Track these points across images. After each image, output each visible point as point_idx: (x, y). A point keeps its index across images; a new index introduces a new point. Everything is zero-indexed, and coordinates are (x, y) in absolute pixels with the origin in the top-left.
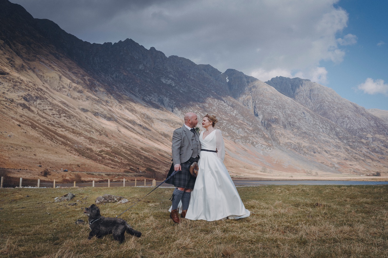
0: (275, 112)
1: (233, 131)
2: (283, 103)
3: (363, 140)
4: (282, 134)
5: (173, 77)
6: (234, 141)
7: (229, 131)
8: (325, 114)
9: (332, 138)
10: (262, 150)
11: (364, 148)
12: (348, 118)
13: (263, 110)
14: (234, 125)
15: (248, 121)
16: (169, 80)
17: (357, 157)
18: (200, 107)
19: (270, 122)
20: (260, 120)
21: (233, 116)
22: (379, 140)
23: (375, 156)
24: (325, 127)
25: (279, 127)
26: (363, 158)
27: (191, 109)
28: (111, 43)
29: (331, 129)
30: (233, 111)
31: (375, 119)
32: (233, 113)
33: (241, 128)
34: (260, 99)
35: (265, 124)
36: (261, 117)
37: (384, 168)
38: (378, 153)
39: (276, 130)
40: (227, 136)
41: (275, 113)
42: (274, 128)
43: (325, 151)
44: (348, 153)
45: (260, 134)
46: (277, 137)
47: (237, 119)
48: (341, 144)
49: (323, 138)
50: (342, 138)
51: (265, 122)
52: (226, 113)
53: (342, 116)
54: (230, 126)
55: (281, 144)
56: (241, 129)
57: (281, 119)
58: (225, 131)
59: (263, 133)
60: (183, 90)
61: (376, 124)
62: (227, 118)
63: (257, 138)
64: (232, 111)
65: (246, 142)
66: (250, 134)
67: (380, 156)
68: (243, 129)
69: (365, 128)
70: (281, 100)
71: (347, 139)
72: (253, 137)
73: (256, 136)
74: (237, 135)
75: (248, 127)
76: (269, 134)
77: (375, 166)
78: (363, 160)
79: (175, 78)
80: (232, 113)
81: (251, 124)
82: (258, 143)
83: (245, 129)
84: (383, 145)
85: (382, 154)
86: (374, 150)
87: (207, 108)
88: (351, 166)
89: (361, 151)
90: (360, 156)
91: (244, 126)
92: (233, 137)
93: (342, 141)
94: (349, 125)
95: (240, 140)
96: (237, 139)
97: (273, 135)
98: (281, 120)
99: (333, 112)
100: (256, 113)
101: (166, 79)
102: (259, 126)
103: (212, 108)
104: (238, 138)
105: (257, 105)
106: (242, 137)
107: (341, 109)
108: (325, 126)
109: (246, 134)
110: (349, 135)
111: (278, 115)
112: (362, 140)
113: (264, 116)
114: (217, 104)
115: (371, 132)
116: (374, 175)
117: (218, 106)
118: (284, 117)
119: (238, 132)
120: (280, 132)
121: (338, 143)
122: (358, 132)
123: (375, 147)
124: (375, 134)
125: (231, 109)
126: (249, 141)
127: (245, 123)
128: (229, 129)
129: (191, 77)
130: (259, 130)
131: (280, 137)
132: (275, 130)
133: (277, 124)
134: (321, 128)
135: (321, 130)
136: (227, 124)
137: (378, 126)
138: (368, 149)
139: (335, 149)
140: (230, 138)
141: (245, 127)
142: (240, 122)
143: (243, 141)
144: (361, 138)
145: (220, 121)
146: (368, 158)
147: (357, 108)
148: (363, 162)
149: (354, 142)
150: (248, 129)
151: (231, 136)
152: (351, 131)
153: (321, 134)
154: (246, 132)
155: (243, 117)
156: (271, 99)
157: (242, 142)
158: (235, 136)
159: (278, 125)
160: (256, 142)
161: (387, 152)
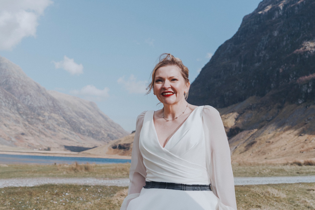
3: (41, 118)
8: (9, 89)
9: (13, 113)
11: (40, 124)
12: (31, 96)
17: (32, 133)
22: (54, 118)
23: (48, 132)
24: (7, 101)
26: (38, 134)
29: (13, 105)
31: (53, 100)
37: (54, 144)
38: (51, 130)
43: (5, 125)
44: (26, 128)
48: (20, 119)
49: (4, 112)
50: (22, 113)
53: (25, 93)
61: (54, 104)
67: (53, 133)
69: (44, 107)
71: (27, 115)
77: (47, 142)
84: (56, 123)
85: (54, 131)
86: (48, 128)
88: (26, 141)
89: (37, 127)
90: (36, 131)
93: (22, 117)
94: (30, 103)
99: (17, 88)
107: (25, 86)
108: (8, 100)
110: (29, 112)
112: (39, 118)
115: (48, 111)
116: (45, 150)
121: (18, 118)
122: (37, 110)
123: (50, 125)
124: (51, 112)
134: (4, 102)
135: (3, 104)
137: (54, 106)
138: (44, 125)
139: (14, 124)
144: (39, 115)
146: (42, 134)
147: (39, 87)
148: (37, 137)
149: (32, 118)
152: (31, 108)
153: (3, 108)
161: (59, 130)
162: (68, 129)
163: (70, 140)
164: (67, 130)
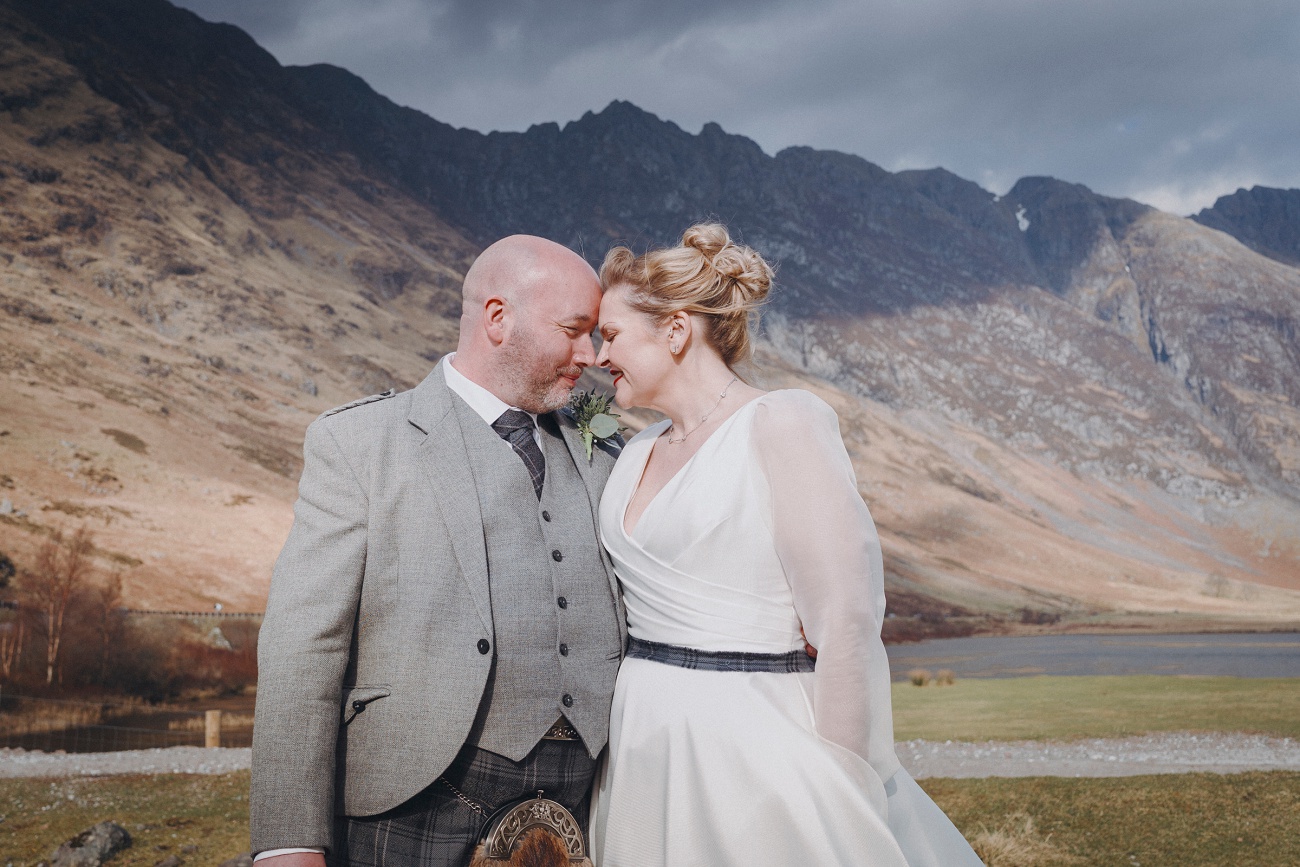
0: (1243, 336)
1: (1065, 427)
2: (1281, 297)
4: (1286, 430)
5: (798, 231)
6: (1074, 472)
7: (1045, 427)
10: (1200, 501)
13: (1190, 336)
14: (1068, 406)
15: (1124, 382)
16: (782, 242)
18: (917, 340)
19: (1224, 383)
20: (1181, 376)
21: (1061, 366)
25: (1270, 398)
27: (880, 350)
28: (554, 125)
30: (1057, 347)
32: (1057, 355)
33: (1099, 413)
34: (1174, 288)
35: (1202, 392)
36: (1182, 362)
39: (1256, 414)
40: (1040, 452)
41: (1244, 342)
42: (1249, 405)
45: (1183, 436)
46: (1263, 445)
47: (1076, 380)
51: (1203, 383)
52: (1027, 358)
54: (1050, 407)
55: (1285, 474)
56: (1096, 421)
57: (1277, 365)
58: (1030, 430)
59: (1200, 431)
60: (842, 277)
62: (1032, 375)
63: (1173, 451)
64: (1052, 348)
65: (1124, 472)
66: (1139, 436)
68: (1106, 416)
70: (1270, 283)
72: (1154, 448)
73: (1167, 445)
74: (1081, 445)
75: (1129, 410)
76: (1225, 432)
79: (805, 233)
80: (1052, 354)
81: (1139, 395)
82: (1180, 470)
83: (1114, 419)
87: (948, 341)
91: (1109, 403)
92: (1064, 454)
95: (1097, 464)
96: (1085, 459)
97: (1245, 434)
98: (1278, 370)
100: (1160, 346)
101: (773, 240)
102: (1176, 402)
103: (965, 340)
104: (1088, 454)
105: (1162, 315)
106: (1105, 454)
109: (1121, 440)
111: (1262, 350)
113: (1195, 360)
114: (984, 321)
117: (992, 328)
118: (1289, 357)
119: (1088, 430)
120: (1275, 421)
125: (1047, 339)
126: (1139, 467)
127: (1114, 394)
128: (1044, 420)
129: (871, 225)
130: (1182, 418)
131: (1279, 440)
132: (1250, 413)
133: (1259, 390)
136: (1035, 400)
140: (1051, 457)
141: (1117, 410)
142: (1091, 390)
143: (1111, 468)
145: (1003, 388)
150: (1130, 418)
151: (1054, 448)
154: (1121, 429)
155: (1101, 369)
156: (1222, 285)
157: (1108, 473)
158: (1073, 450)
159: (1264, 390)
160: (1171, 471)
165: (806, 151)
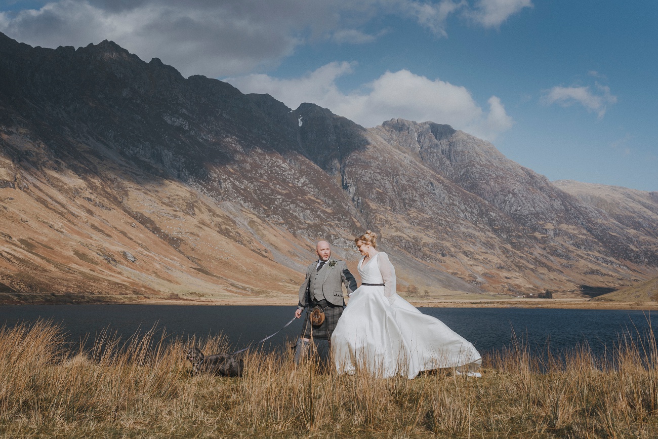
0: (378, 180)
1: (294, 214)
2: (395, 165)
3: (537, 234)
4: (386, 221)
5: (188, 114)
6: (294, 235)
7: (286, 214)
8: (473, 187)
9: (481, 230)
10: (346, 250)
11: (537, 247)
12: (514, 194)
13: (357, 178)
14: (297, 204)
15: (325, 196)
16: (178, 118)
17: (521, 265)
18: (234, 169)
19: (367, 200)
20: (351, 195)
21: (298, 187)
22: (566, 234)
23: (555, 262)
24: (469, 210)
25: (383, 208)
26: (532, 267)
27: (215, 173)
28: (72, 48)
29: (481, 214)
30: (298, 179)
31: (564, 197)
32: (298, 182)
33: (310, 209)
34: (354, 157)
35: (358, 203)
36: (352, 189)
37: (568, 284)
38: (561, 256)
39: (376, 214)
40: (281, 224)
41: (377, 183)
42: (374, 210)
43: (465, 253)
44: (507, 257)
45: (345, 221)
46: (376, 227)
47: (304, 193)
48: (496, 241)
49: (463, 229)
50: (498, 229)
51: (359, 199)
52: (284, 182)
53: (502, 190)
54: (289, 205)
55: (382, 240)
56: (308, 212)
57: (389, 194)
58: (278, 214)
59: (352, 219)
60: (204, 137)
61: (565, 206)
62: (285, 190)
63: (339, 227)
64: (296, 178)
65: (316, 236)
66: (326, 220)
67: (565, 262)
68: (312, 210)
69: (543, 213)
70: (392, 159)
71: (508, 231)
72: (331, 226)
73: (337, 225)
74: (300, 222)
75: (324, 209)
76: (364, 221)
77: (552, 280)
78: (532, 270)
79: (191, 115)
80: (296, 181)
81: (331, 202)
82: (340, 236)
83: (317, 212)
84: (572, 242)
85: (569, 258)
86: (554, 252)
87: (248, 171)
88: (506, 280)
89: (531, 254)
90: (528, 261)
91: (317, 205)
92: (291, 226)
93: (499, 236)
94: (514, 208)
95: (305, 231)
96: (300, 229)
97: (371, 222)
98: (389, 196)
99: (487, 183)
100: (345, 182)
101: (174, 117)
102: (345, 207)
103: (257, 172)
104: (302, 227)
105: (347, 168)
106: (309, 226)
107: (502, 178)
108: (471, 207)
109: (317, 221)
110: (512, 225)
111: (384, 187)
112: (535, 234)
113: (357, 189)
114: (268, 164)
115: (553, 220)
116: (540, 296)
117: (271, 167)
118: (394, 191)
119: (304, 216)
120: (383, 217)
121: (491, 238)
122: (530, 220)
123: (556, 247)
124: (559, 223)
125: (295, 174)
126: (323, 234)
127: (319, 201)
128: (285, 210)
129: (224, 115)
130: (347, 213)
131: (383, 226)
132: (374, 213)
133: (380, 204)
134: (462, 211)
135: (462, 215)
136: (283, 201)
137: (567, 210)
138: (545, 249)
139: (484, 250)
140: (285, 227)
141: (319, 208)
142: (309, 198)
143: (310, 233)
144: (534, 229)
145: (270, 195)
146: (541, 265)
147: (532, 177)
148: (531, 273)
149: (520, 237)
150: (324, 212)
151: (287, 223)
152: (517, 218)
153: (462, 222)
154: (318, 216)
155: (316, 190)
156: (373, 158)
157: (309, 235)
158: (296, 224)
159: (382, 204)
160: (335, 236)
161: (578, 255)
162: (599, 252)
163: (604, 275)
164: (597, 254)
165: (203, 77)
